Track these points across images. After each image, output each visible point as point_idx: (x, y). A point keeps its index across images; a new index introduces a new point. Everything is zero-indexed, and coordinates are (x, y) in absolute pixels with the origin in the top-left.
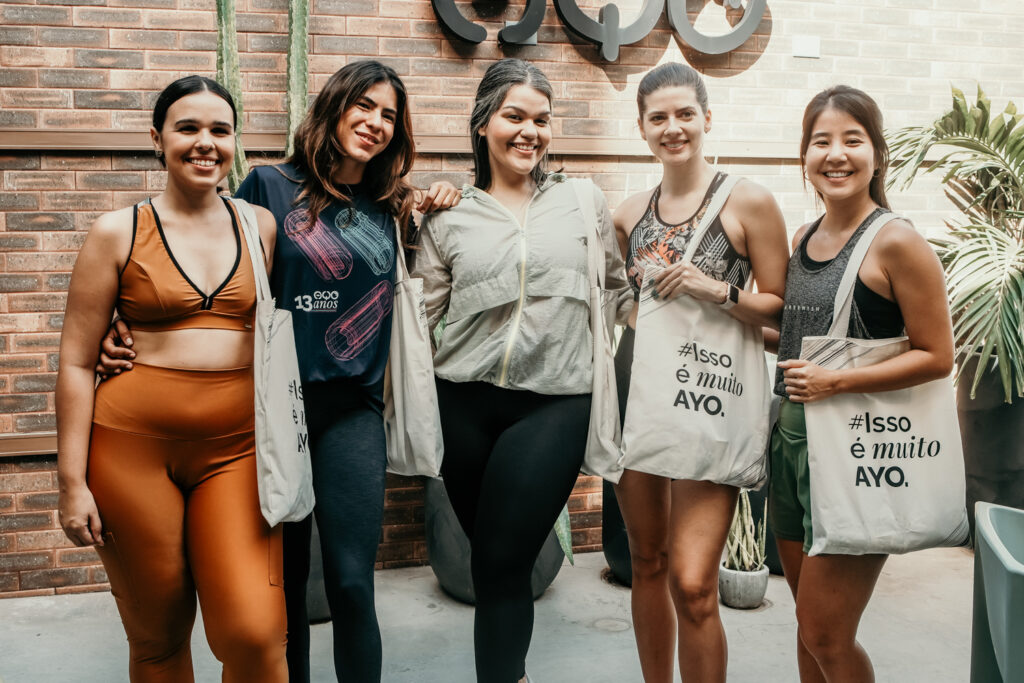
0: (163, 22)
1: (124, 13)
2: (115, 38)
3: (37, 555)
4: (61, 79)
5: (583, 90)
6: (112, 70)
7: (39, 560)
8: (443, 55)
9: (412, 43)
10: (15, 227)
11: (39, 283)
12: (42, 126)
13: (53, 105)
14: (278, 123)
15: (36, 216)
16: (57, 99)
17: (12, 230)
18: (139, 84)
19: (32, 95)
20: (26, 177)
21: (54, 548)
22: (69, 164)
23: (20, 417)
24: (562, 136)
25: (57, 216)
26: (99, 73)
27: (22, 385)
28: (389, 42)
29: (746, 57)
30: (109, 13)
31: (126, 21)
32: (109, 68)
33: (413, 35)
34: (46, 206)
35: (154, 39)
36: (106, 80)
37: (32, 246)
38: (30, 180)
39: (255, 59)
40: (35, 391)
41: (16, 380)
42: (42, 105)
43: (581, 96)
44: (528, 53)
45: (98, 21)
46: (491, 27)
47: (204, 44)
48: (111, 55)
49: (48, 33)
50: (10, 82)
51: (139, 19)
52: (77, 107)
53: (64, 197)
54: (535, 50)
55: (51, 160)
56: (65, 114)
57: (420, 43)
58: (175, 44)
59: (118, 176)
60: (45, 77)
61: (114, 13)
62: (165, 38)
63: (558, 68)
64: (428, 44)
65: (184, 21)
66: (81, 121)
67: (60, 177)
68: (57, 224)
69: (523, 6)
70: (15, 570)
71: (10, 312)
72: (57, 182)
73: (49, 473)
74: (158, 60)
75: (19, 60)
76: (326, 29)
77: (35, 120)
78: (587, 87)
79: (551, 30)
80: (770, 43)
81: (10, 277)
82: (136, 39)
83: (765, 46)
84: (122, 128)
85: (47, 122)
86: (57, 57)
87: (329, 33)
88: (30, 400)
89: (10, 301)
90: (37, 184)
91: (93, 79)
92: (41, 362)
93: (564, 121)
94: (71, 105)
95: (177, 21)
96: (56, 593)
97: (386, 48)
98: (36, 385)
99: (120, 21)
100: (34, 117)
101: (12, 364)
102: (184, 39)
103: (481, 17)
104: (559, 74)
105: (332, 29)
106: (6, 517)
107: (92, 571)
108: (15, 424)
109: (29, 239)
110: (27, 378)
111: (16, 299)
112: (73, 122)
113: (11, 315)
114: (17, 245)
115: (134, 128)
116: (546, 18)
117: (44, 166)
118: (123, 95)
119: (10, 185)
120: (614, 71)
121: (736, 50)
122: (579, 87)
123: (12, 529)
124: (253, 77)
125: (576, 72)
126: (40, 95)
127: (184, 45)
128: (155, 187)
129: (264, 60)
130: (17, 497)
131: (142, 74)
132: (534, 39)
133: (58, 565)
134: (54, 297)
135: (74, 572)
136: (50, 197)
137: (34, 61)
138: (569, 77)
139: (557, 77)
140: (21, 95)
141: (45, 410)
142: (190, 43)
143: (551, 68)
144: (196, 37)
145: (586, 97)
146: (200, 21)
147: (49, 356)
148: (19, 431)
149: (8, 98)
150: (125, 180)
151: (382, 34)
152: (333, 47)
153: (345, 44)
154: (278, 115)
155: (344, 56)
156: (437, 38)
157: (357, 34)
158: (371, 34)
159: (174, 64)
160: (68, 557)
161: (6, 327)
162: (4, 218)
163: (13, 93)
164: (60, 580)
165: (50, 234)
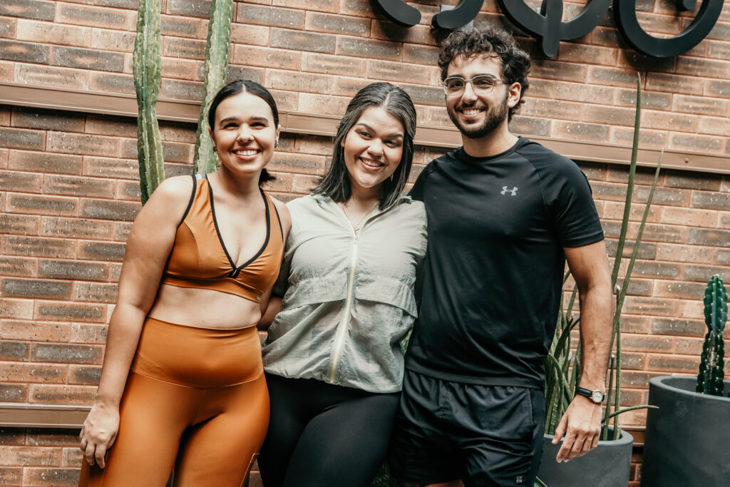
6: (19, 20)
8: (372, 35)
9: (341, 20)
14: (192, 93)
18: (47, 38)
26: (6, 21)
29: (695, 62)
32: (17, 17)
33: (342, 12)
36: (12, 29)
39: (173, 22)
46: (426, 11)
48: (20, 3)
59: (17, 133)
64: (358, 23)
74: (70, 13)
79: (489, 18)
84: (26, 83)
97: (313, 23)
115: (37, 84)
116: (484, 5)
118: (30, 47)
120: (552, 67)
124: (170, 42)
128: (55, 149)
129: (184, 24)
131: (51, 28)
150: (23, 138)
151: (309, 8)
152: (257, 16)
153: (270, 15)
154: (194, 84)
155: (268, 28)
156: (367, 17)
157: (283, 5)
158: (298, 6)
159: (87, 19)
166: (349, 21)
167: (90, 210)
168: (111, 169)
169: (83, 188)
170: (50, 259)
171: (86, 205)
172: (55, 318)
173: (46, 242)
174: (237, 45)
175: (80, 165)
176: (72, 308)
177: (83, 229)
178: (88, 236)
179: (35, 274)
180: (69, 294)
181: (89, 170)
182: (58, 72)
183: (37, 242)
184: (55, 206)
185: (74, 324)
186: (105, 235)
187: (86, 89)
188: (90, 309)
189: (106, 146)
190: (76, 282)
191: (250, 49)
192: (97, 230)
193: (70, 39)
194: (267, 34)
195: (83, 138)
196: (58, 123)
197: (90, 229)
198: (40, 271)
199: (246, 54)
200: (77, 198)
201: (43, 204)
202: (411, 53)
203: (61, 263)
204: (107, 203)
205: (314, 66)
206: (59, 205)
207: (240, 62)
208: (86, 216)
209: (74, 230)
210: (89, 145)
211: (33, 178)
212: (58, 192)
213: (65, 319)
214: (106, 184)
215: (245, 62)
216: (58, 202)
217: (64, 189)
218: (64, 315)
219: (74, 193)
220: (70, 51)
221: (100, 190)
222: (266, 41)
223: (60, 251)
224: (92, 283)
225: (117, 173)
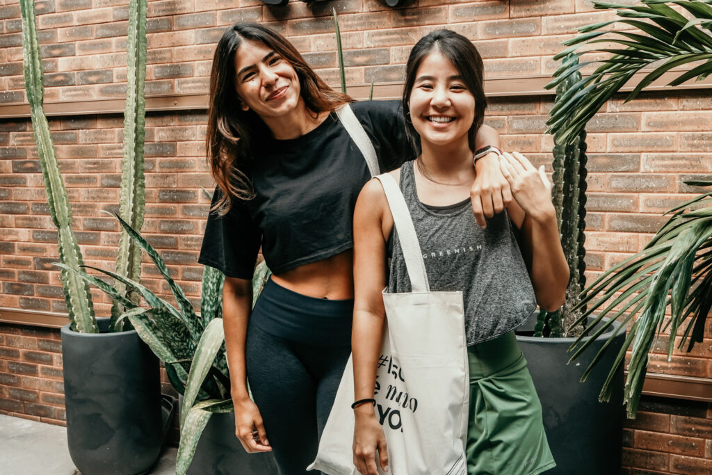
1: (65, 16)
2: (61, 36)
5: (383, 37)
6: (60, 59)
7: (32, 396)
8: (264, 19)
9: (240, 12)
10: (16, 169)
11: (28, 209)
14: (152, 89)
15: (25, 162)
18: (74, 67)
20: (20, 136)
23: (22, 298)
24: (364, 84)
25: (34, 163)
26: (53, 62)
27: (22, 276)
28: (224, 14)
30: (56, 17)
31: (66, 22)
32: (58, 57)
33: (241, 5)
34: (30, 156)
35: (80, 33)
36: (56, 66)
37: (24, 185)
38: (22, 138)
40: (28, 281)
43: (381, 44)
45: (52, 24)
47: (107, 32)
48: (59, 47)
51: (72, 20)
58: (92, 35)
59: (64, 134)
61: (59, 18)
62: (86, 31)
63: (360, 19)
64: (252, 11)
65: (97, 17)
68: (36, 169)
71: (16, 227)
73: (36, 338)
74: (83, 48)
76: (180, 10)
78: (387, 34)
81: (14, 204)
82: (71, 34)
84: (66, 99)
87: (183, 12)
89: (16, 219)
92: (30, 263)
93: (366, 69)
95: (92, 18)
97: (222, 20)
98: (29, 278)
99: (62, 22)
101: (18, 262)
102: (97, 30)
104: (361, 25)
105: (185, 8)
108: (20, 303)
110: (24, 273)
111: (18, 218)
113: (16, 229)
114: (18, 183)
118: (65, 75)
119: (13, 142)
122: (380, 34)
123: (19, 372)
125: (376, 20)
127: (97, 35)
128: (84, 142)
130: (21, 351)
131: (74, 60)
133: (41, 403)
134: (35, 219)
136: (32, 150)
138: (371, 26)
139: (359, 28)
141: (33, 295)
142: (100, 33)
143: (353, 19)
144: (102, 27)
145: (387, 44)
146: (105, 15)
147: (34, 258)
148: (21, 307)
150: (68, 137)
151: (219, 8)
152: (185, 23)
153: (194, 20)
154: (152, 83)
155: (193, 30)
156: (259, 5)
157: (201, 10)
158: (211, 9)
159: (92, 50)
160: (46, 398)
161: (13, 237)
162: (11, 164)
163: (13, 80)
164: (42, 412)
165: (32, 175)
166: (246, 12)
167: (105, 182)
168: (113, 151)
169: (100, 166)
170: (88, 217)
171: (102, 179)
172: (94, 257)
173: (85, 206)
174: (176, 48)
175: (96, 151)
176: (102, 251)
177: (102, 195)
178: (105, 200)
179: (82, 228)
180: (99, 241)
181: (101, 154)
182: (80, 89)
183: (80, 206)
184: (87, 180)
185: (104, 261)
186: (114, 198)
187: (95, 98)
188: (111, 251)
189: (109, 136)
190: (102, 232)
191: (184, 49)
192: (109, 196)
193: (84, 66)
194: (193, 35)
195: (97, 132)
196: (83, 124)
197: (106, 195)
198: (84, 225)
199: (181, 53)
200: (97, 174)
201: (80, 180)
202: (295, 27)
203: (94, 219)
204: (113, 175)
206: (89, 180)
207: (178, 60)
208: (103, 186)
209: (98, 196)
210: (100, 136)
211: (74, 163)
212: (88, 171)
213: (98, 258)
214: (111, 163)
215: (181, 60)
216: (88, 178)
217: (90, 168)
218: (98, 255)
219: (95, 171)
220: (85, 74)
221: (108, 167)
222: (193, 40)
223: (92, 211)
224: (110, 233)
225: (116, 154)
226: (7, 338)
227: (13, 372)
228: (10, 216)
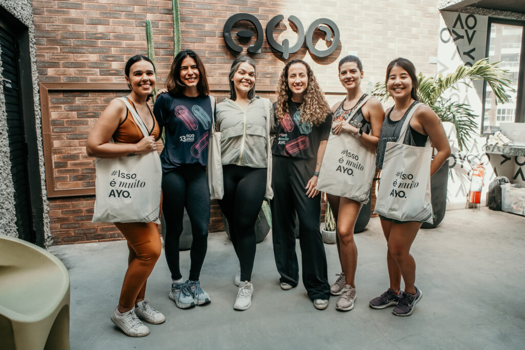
0: (130, 45)
1: (117, 42)
2: (113, 51)
3: (91, 229)
4: (95, 65)
7: (92, 231)
8: (228, 56)
9: (217, 52)
10: (81, 116)
12: (89, 82)
13: (92, 74)
15: (87, 113)
16: (93, 72)
17: (79, 118)
19: (85, 71)
20: (83, 99)
21: (98, 227)
22: (98, 95)
23: (84, 182)
24: (269, 85)
25: (94, 113)
26: (108, 63)
27: (84, 171)
28: (209, 52)
29: (333, 58)
30: (110, 42)
31: (117, 45)
32: (112, 61)
33: (218, 50)
34: (91, 109)
35: (127, 51)
36: (111, 65)
37: (87, 124)
38: (85, 101)
39: (162, 58)
41: (83, 169)
42: (88, 74)
43: (276, 71)
44: (257, 56)
45: (108, 45)
46: (245, 47)
48: (112, 57)
49: (90, 49)
50: (77, 67)
51: (122, 44)
52: (101, 75)
53: (97, 106)
54: (260, 55)
55: (92, 94)
56: (97, 78)
57: (220, 53)
60: (89, 64)
61: (113, 42)
62: (131, 51)
63: (268, 61)
64: (223, 53)
65: (137, 45)
66: (103, 80)
67: (96, 99)
68: (95, 116)
69: (256, 40)
70: (85, 234)
72: (94, 101)
75: (81, 59)
77: (86, 80)
78: (278, 68)
79: (266, 48)
80: (341, 53)
81: (79, 134)
82: (121, 51)
83: (339, 55)
84: (117, 82)
85: (90, 80)
86: (93, 58)
88: (88, 177)
89: (80, 142)
90: (87, 102)
91: (106, 65)
92: (91, 164)
93: (270, 79)
94: (99, 74)
95: (135, 45)
96: (99, 242)
97: (208, 54)
98: (89, 171)
99: (115, 45)
100: (86, 78)
101: (81, 164)
102: (138, 51)
103: (241, 44)
106: (81, 216)
107: (112, 234)
108: (83, 185)
109: (85, 121)
110: (86, 169)
111: (81, 142)
112: (99, 80)
113: (80, 147)
114: (82, 123)
115: (121, 82)
116: (263, 44)
117: (90, 96)
118: (117, 70)
119: (78, 102)
121: (330, 55)
122: (275, 68)
123: (83, 220)
124: (162, 65)
125: (274, 63)
126: (87, 71)
129: (166, 58)
130: (84, 209)
132: (260, 51)
133: (99, 232)
135: (105, 234)
136: (92, 106)
137: (86, 59)
138: (272, 65)
139: (268, 65)
140: (81, 71)
143: (265, 61)
144: (142, 50)
146: (143, 45)
148: (84, 187)
149: (76, 72)
151: (207, 50)
156: (226, 51)
160: (103, 229)
161: (79, 151)
162: (76, 114)
163: (78, 70)
164: (100, 237)
165: (93, 119)
205: (210, 68)
226: (72, 204)
227: (78, 221)
228: (76, 141)
